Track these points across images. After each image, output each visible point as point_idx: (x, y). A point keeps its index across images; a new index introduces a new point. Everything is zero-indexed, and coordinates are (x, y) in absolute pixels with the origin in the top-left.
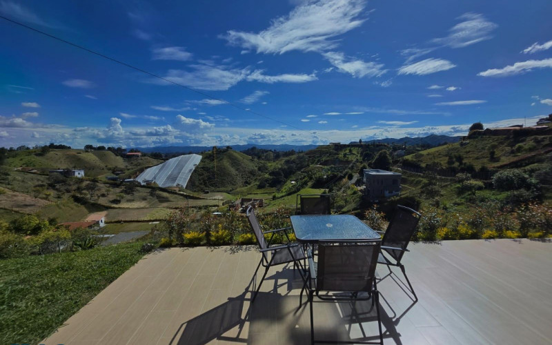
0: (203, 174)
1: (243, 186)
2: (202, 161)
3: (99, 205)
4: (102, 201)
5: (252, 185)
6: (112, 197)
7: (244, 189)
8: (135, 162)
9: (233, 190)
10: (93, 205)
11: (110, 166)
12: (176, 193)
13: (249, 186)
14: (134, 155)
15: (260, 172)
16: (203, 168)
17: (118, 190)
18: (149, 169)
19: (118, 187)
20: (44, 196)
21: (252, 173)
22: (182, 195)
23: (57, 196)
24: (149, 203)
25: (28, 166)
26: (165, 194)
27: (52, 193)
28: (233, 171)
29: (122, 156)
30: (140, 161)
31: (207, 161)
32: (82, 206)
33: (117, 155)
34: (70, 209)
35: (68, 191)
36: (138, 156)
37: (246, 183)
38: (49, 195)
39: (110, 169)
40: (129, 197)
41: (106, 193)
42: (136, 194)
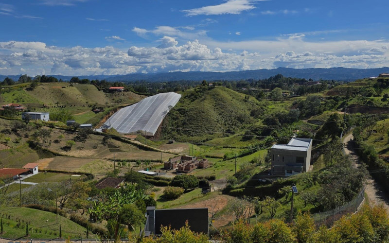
0: (177, 118)
1: (224, 136)
2: (180, 101)
3: (49, 151)
4: (53, 148)
5: (235, 135)
6: (63, 144)
7: (223, 140)
8: (116, 99)
9: (207, 140)
10: (44, 151)
11: (90, 103)
12: (129, 143)
13: (231, 136)
14: (116, 90)
15: (252, 118)
16: (179, 110)
17: (72, 136)
18: (122, 109)
19: (72, 134)
20: (5, 141)
21: (240, 119)
22: (135, 145)
23: (15, 141)
24: (98, 151)
25: (18, 102)
26: (117, 143)
27: (12, 137)
28: (214, 115)
29: (104, 91)
30: (122, 97)
31: (187, 101)
32: (35, 151)
33: (99, 90)
34: (22, 154)
35: (26, 136)
36: (120, 91)
37: (229, 131)
38: (8, 140)
39: (90, 106)
40: (80, 144)
41: (59, 139)
42: (88, 141)
